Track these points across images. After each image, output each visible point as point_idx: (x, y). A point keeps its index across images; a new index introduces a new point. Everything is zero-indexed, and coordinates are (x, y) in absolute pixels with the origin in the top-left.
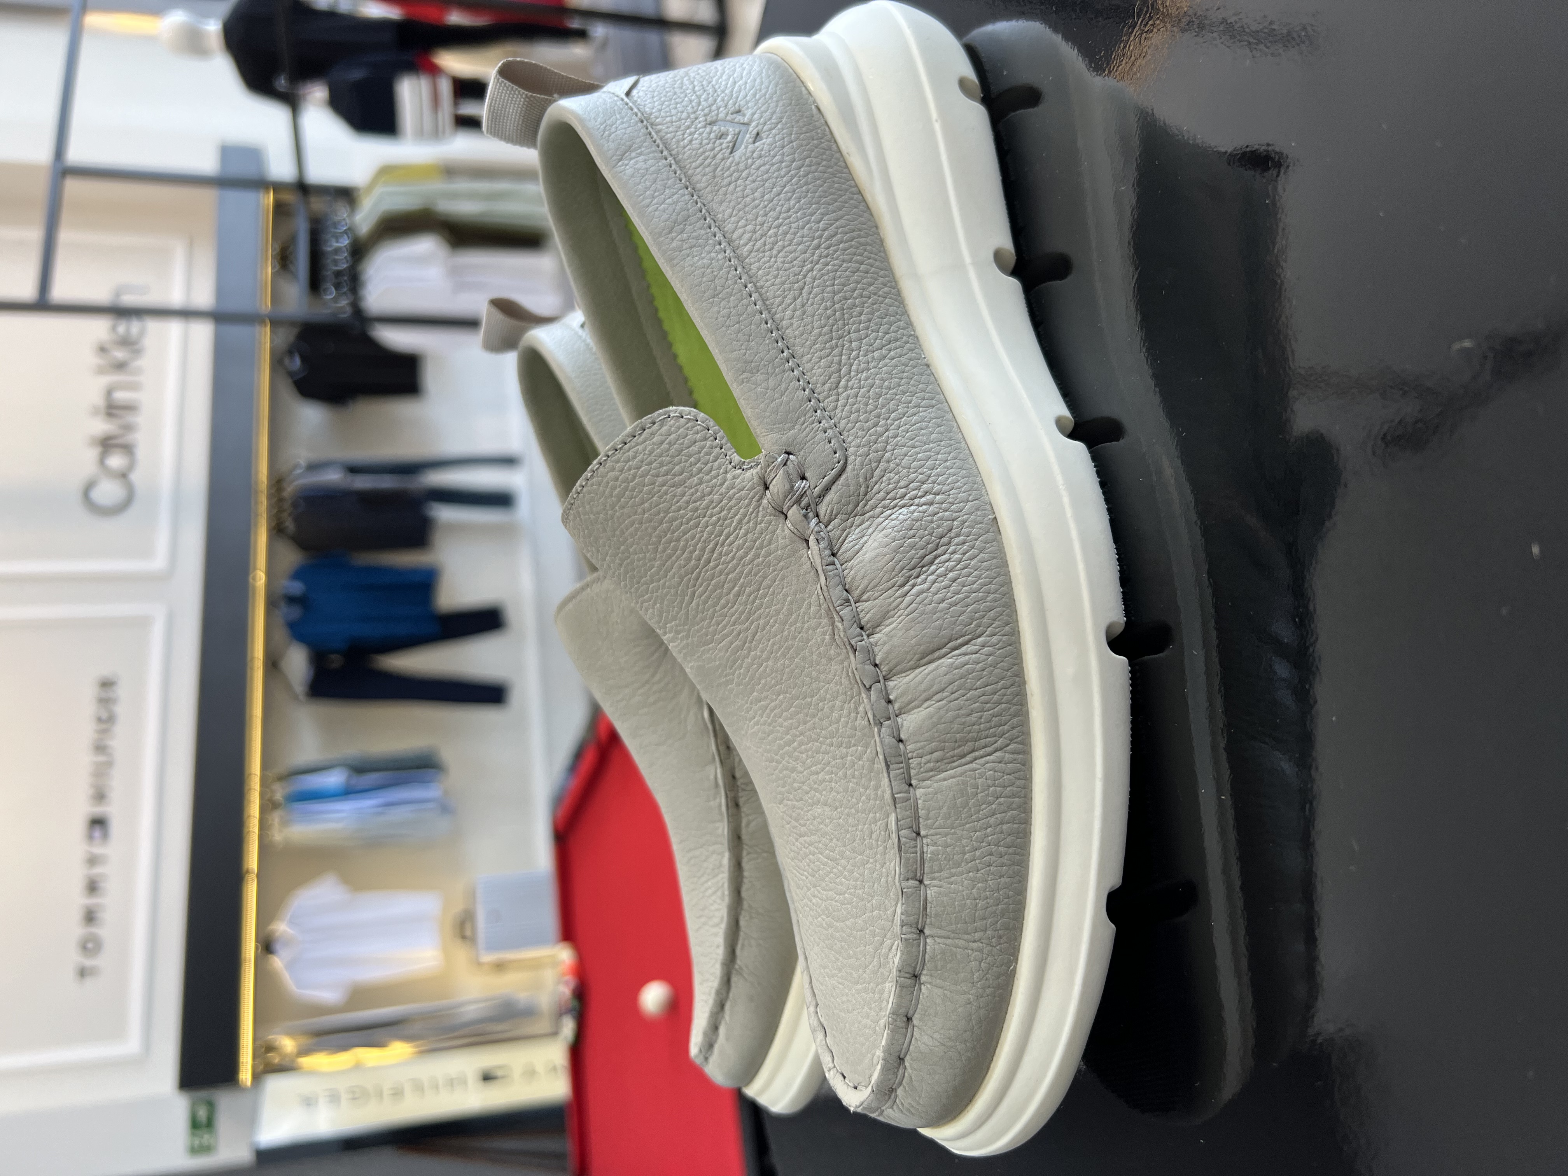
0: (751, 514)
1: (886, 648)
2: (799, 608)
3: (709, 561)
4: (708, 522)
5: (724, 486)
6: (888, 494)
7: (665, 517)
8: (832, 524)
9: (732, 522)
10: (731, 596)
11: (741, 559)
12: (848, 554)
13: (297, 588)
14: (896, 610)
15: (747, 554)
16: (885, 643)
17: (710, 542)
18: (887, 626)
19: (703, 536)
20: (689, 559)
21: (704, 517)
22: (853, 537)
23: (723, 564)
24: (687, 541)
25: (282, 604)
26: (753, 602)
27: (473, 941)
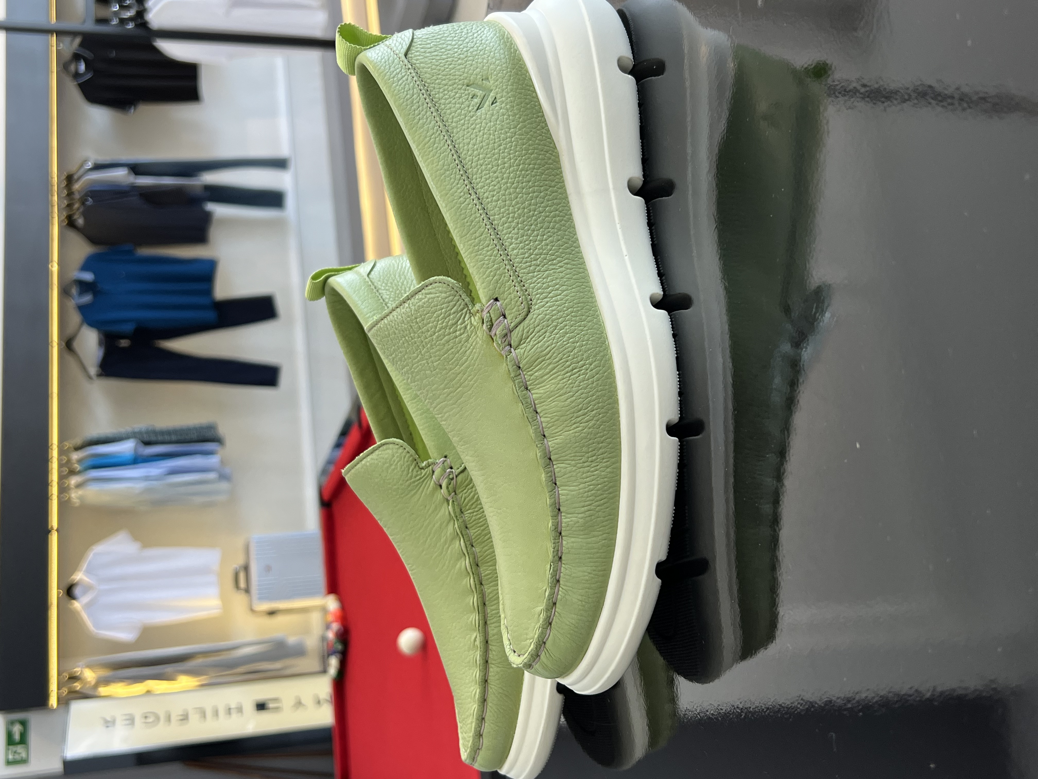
13: (88, 277)
25: (74, 291)
27: (247, 590)
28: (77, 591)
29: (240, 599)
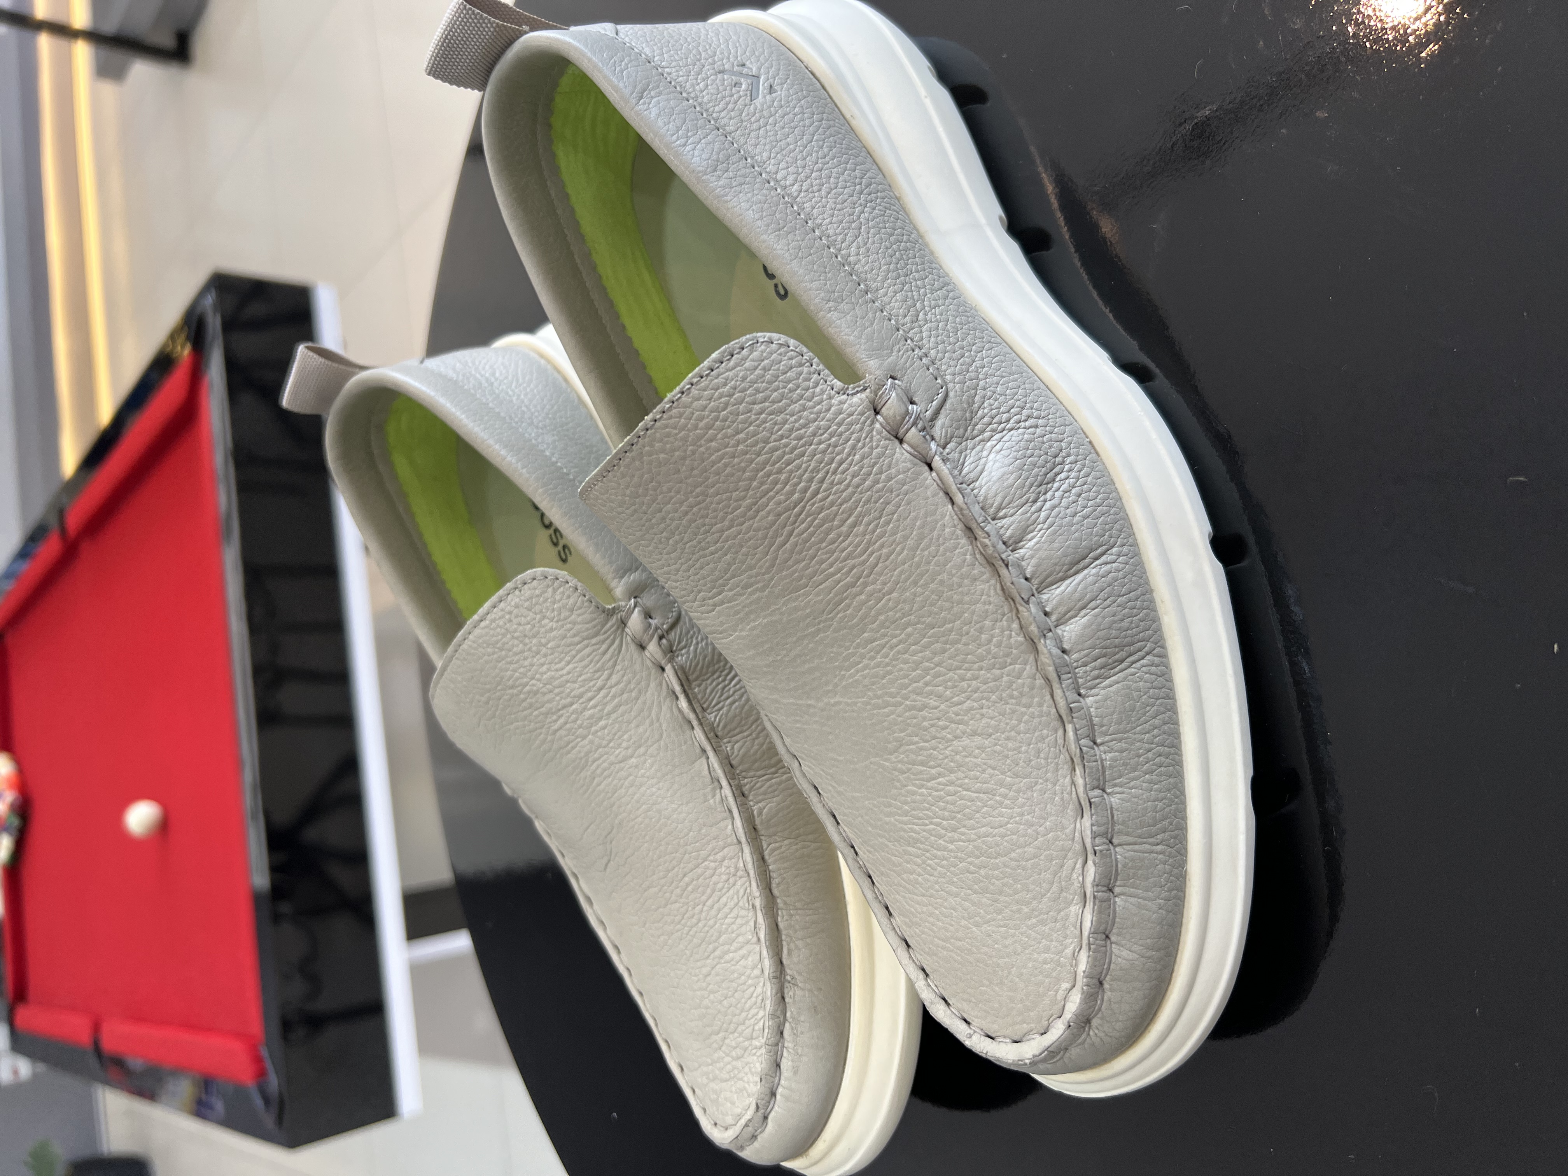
0: (865, 439)
1: (1034, 561)
2: (932, 530)
3: (817, 492)
4: (816, 450)
5: (831, 412)
6: (993, 418)
7: (764, 447)
8: (949, 446)
9: (844, 449)
10: (844, 529)
11: (858, 487)
12: (972, 475)
14: (1035, 525)
15: (865, 480)
16: (1032, 557)
17: (818, 472)
18: (1030, 540)
19: (810, 465)
20: (792, 493)
21: (811, 445)
22: (972, 459)
23: (835, 493)
24: (791, 472)
26: (874, 531)
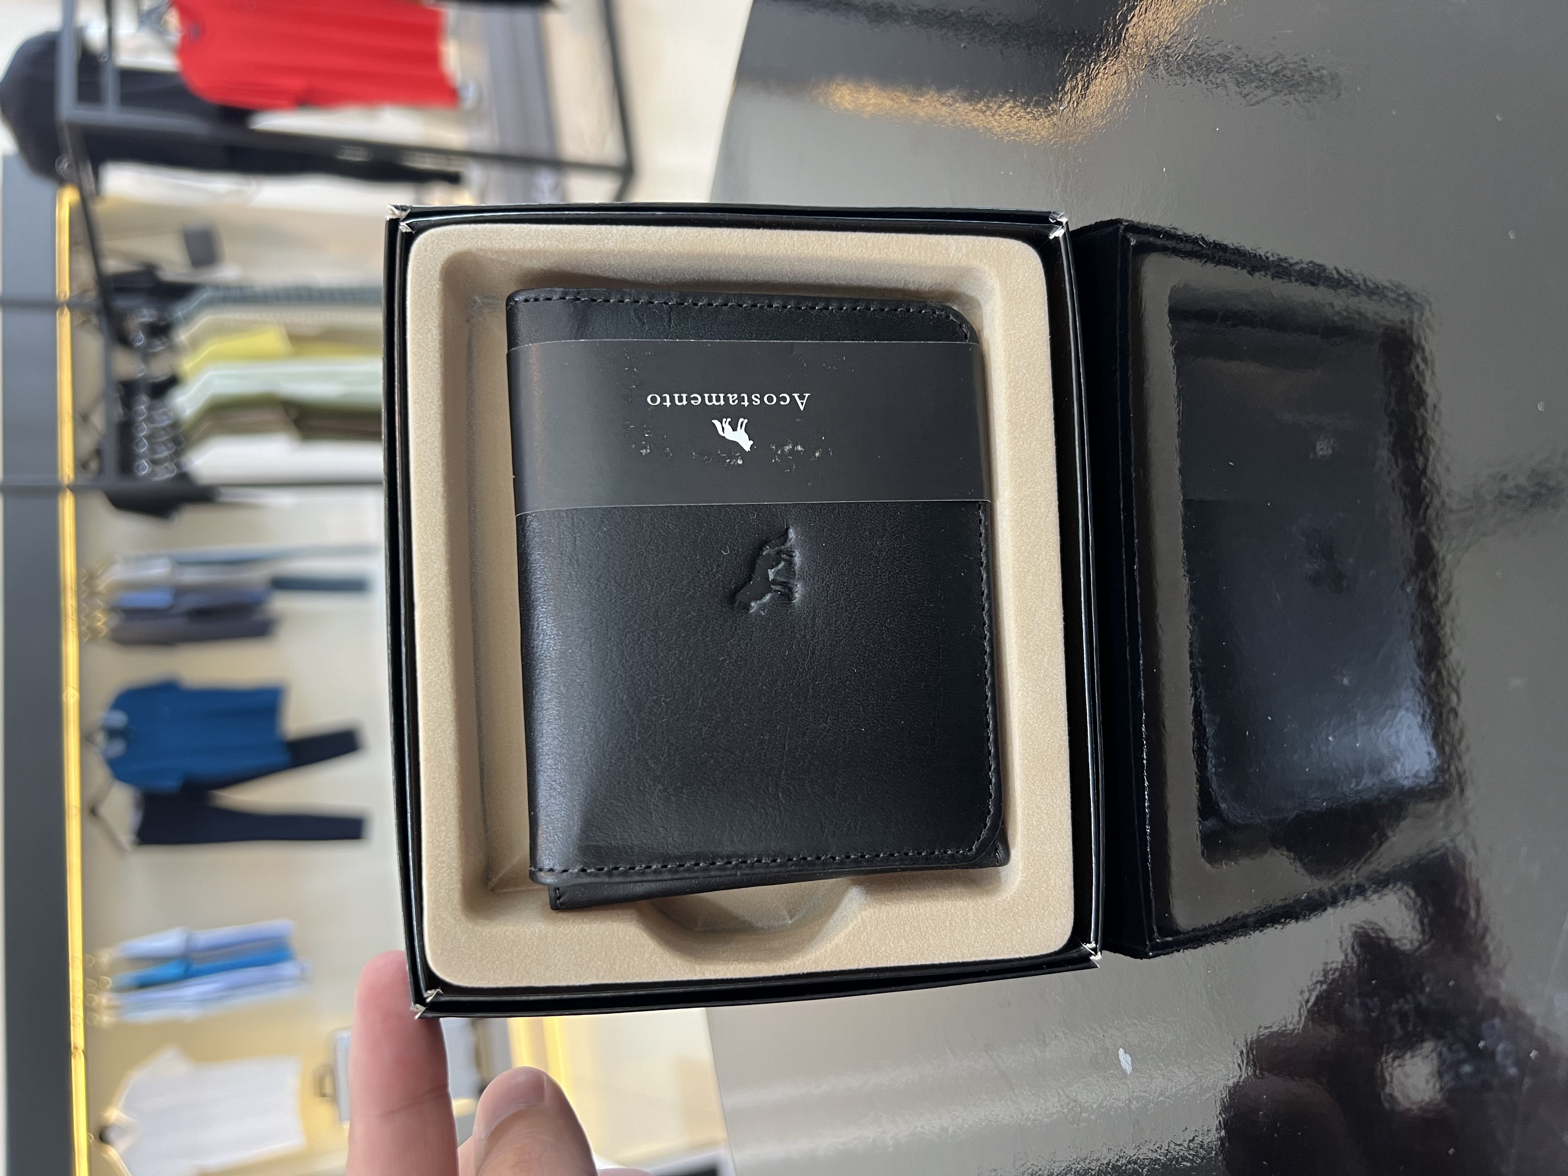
13: (119, 719)
25: (100, 738)
27: (334, 1099)
28: (112, 1135)
29: (323, 1111)
